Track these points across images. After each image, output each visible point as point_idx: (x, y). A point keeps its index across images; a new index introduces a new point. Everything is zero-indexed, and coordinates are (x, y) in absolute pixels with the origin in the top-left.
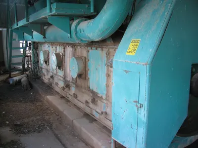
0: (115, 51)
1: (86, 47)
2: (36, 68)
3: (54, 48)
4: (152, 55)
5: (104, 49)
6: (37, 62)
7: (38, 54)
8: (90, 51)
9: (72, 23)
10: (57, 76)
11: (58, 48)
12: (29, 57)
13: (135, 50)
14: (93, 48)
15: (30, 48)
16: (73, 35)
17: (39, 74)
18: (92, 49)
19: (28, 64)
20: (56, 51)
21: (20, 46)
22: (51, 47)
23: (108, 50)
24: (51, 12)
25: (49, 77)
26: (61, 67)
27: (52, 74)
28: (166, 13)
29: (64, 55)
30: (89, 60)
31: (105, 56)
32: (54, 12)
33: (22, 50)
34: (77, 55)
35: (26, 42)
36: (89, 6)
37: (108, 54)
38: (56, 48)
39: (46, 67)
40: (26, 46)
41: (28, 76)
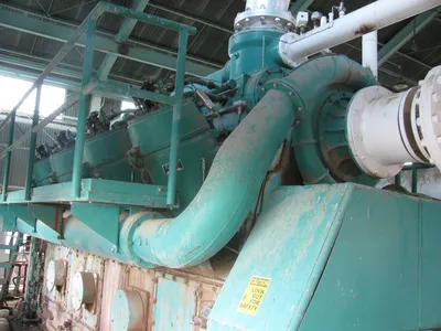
0: (214, 289)
1: (152, 271)
2: (35, 297)
3: (81, 258)
4: (295, 322)
5: (191, 283)
6: (38, 282)
7: (43, 265)
8: (161, 280)
9: (124, 221)
10: (80, 325)
11: (90, 259)
12: (23, 267)
13: (258, 303)
14: (167, 276)
15: (28, 249)
16: (124, 248)
17: (39, 311)
18: (164, 276)
19: (17, 285)
20: (85, 266)
21: (4, 241)
22: (74, 254)
23: (201, 286)
24: (79, 195)
25: (62, 324)
26: (92, 304)
27: (69, 317)
28: (329, 224)
29: (101, 279)
30: (155, 302)
31: (193, 297)
32: (85, 198)
33: (8, 251)
34: (132, 283)
35: (21, 235)
36: (165, 191)
37: (199, 294)
38: (86, 258)
39: (59, 299)
40: (20, 243)
41: (11, 313)
